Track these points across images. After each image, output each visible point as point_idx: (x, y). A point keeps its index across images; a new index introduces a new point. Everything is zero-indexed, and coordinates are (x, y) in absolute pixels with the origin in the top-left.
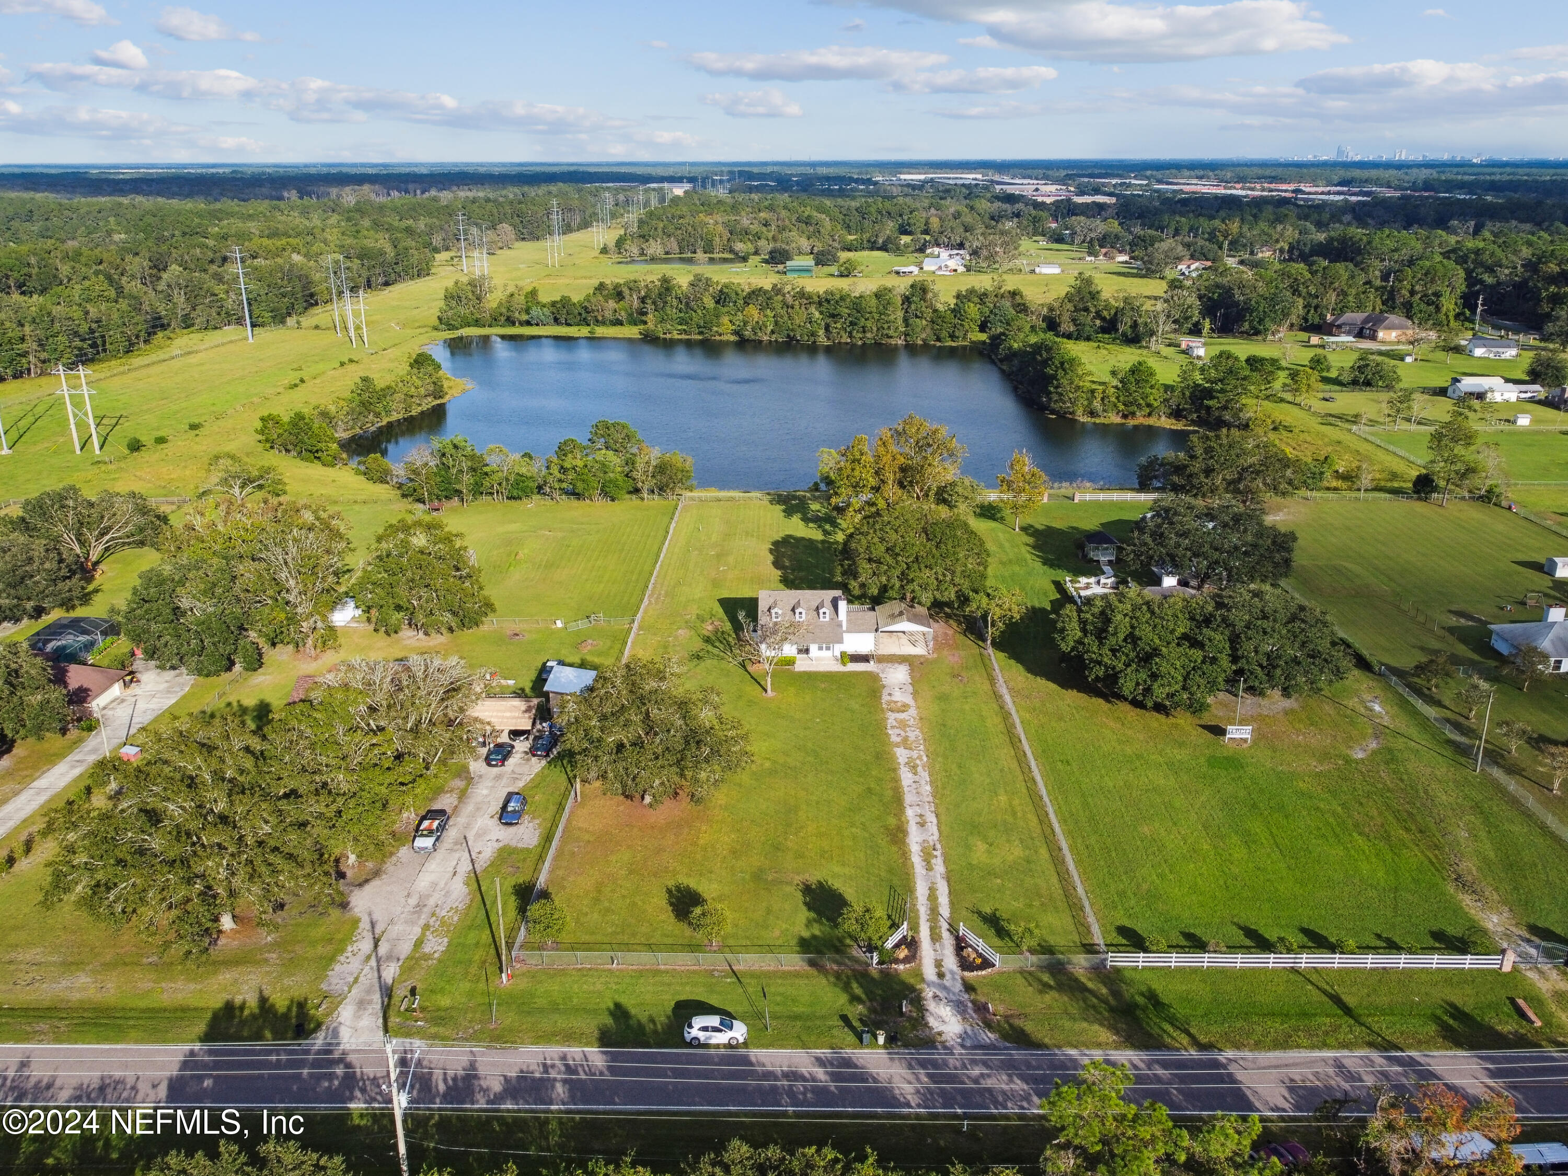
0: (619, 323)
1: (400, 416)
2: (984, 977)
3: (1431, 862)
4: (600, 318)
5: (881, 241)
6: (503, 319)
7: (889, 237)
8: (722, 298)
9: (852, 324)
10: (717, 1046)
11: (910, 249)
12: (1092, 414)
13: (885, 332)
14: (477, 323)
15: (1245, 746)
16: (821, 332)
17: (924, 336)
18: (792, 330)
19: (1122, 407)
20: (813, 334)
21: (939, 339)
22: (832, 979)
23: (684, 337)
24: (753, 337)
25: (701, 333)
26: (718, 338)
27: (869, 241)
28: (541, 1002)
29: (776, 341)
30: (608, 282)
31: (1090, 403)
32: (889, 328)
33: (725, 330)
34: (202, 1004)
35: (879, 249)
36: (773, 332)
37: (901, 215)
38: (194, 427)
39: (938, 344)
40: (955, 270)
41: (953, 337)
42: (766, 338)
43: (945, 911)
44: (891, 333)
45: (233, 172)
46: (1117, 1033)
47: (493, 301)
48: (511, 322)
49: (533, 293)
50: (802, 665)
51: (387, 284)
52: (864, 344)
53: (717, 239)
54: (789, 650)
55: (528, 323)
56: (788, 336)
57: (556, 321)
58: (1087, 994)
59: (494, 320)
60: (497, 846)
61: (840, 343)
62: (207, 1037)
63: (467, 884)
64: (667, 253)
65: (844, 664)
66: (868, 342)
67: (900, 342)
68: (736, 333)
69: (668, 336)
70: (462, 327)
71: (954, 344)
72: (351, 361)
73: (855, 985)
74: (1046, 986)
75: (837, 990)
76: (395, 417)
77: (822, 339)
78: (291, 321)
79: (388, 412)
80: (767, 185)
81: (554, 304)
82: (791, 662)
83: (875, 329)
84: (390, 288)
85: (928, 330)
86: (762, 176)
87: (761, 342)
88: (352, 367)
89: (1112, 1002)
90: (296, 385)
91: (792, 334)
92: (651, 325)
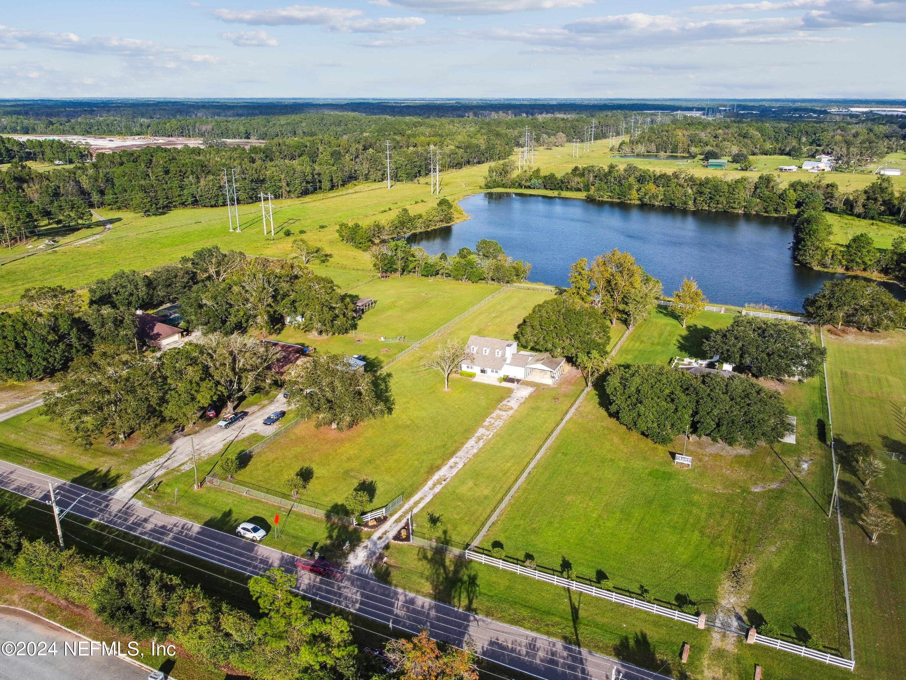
0: (579, 190)
1: (423, 230)
2: (399, 545)
3: (728, 559)
4: (569, 187)
5: (788, 149)
6: (517, 184)
7: (794, 147)
8: (642, 179)
9: (711, 198)
10: (247, 539)
11: (804, 155)
12: (824, 266)
13: (731, 205)
14: (503, 186)
15: (686, 468)
16: (691, 203)
17: (756, 209)
18: (673, 200)
19: (844, 263)
20: (685, 203)
21: (766, 212)
22: (329, 525)
23: (609, 200)
24: (648, 202)
25: (619, 198)
26: (629, 202)
27: (780, 149)
28: (203, 501)
29: (663, 206)
30: (580, 166)
31: (823, 258)
32: (734, 202)
33: (634, 197)
34: (87, 468)
35: (786, 154)
36: (661, 200)
37: (815, 134)
38: (322, 227)
39: (766, 214)
40: (824, 170)
41: (776, 210)
42: (657, 203)
43: (415, 511)
44: (735, 206)
45: (457, 103)
46: (434, 590)
47: (515, 174)
48: (520, 186)
49: (538, 171)
50: (480, 378)
51: (479, 163)
52: (717, 212)
53: (680, 145)
54: (476, 370)
55: (529, 187)
56: (671, 203)
57: (545, 188)
58: (441, 568)
59: (513, 185)
60: (253, 432)
61: (702, 210)
62: (74, 481)
63: (224, 445)
64: (648, 152)
65: (500, 382)
66: (720, 210)
67: (740, 212)
68: (640, 199)
69: (601, 199)
70: (494, 187)
71: (776, 215)
72: (422, 201)
73: (336, 531)
74: (425, 557)
75: (327, 531)
76: (418, 231)
77: (691, 207)
78: (416, 181)
79: (415, 228)
80: (752, 113)
81: (545, 177)
82: (472, 375)
83: (725, 202)
84: (480, 165)
85: (760, 206)
86: (753, 108)
87: (654, 206)
88: (421, 205)
89: (451, 575)
90: (385, 211)
91: (673, 202)
92: (591, 192)
